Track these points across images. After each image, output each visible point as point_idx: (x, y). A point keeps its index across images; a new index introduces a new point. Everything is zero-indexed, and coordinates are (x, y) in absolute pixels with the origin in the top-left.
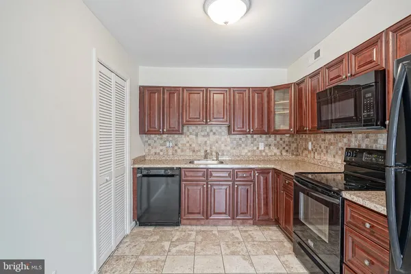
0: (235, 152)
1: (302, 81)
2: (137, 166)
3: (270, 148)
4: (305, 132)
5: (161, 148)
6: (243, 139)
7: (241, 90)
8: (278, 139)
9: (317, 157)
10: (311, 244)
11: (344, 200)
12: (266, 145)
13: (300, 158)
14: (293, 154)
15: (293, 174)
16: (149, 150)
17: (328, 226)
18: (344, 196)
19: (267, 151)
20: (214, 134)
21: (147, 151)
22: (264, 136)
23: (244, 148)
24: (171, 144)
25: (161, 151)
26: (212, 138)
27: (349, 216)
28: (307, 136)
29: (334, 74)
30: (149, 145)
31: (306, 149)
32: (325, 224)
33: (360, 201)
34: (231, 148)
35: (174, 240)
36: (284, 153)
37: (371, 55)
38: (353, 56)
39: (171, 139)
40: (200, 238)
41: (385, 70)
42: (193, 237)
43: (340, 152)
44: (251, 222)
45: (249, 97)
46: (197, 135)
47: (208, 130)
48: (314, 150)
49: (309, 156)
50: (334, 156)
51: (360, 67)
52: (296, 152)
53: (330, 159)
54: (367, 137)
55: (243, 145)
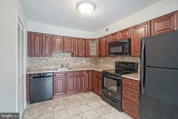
0: (74, 64)
1: (101, 38)
2: (29, 73)
3: (87, 62)
4: (102, 56)
5: (39, 63)
6: (78, 59)
7: (78, 39)
8: (90, 59)
9: (104, 65)
10: (110, 94)
11: (122, 77)
12: (86, 61)
13: (97, 66)
14: (95, 65)
15: (101, 71)
16: (32, 65)
17: (116, 87)
18: (122, 76)
19: (86, 63)
20: (65, 56)
21: (30, 65)
22: (85, 58)
23: (78, 63)
24: (44, 62)
25: (39, 65)
26: (65, 58)
27: (124, 82)
28: (100, 58)
29: (114, 37)
30: (32, 62)
31: (100, 62)
32: (115, 86)
33: (128, 77)
34: (73, 63)
35: (53, 106)
36: (92, 64)
37: (126, 34)
38: (120, 33)
39: (44, 59)
40: (65, 102)
41: (130, 39)
42: (61, 102)
43: (113, 63)
44: (83, 92)
45: (81, 42)
46: (57, 57)
47: (63, 55)
48: (103, 63)
49: (101, 65)
50: (111, 65)
51: (122, 37)
52: (96, 64)
53: (109, 65)
54: (122, 58)
55: (77, 61)
